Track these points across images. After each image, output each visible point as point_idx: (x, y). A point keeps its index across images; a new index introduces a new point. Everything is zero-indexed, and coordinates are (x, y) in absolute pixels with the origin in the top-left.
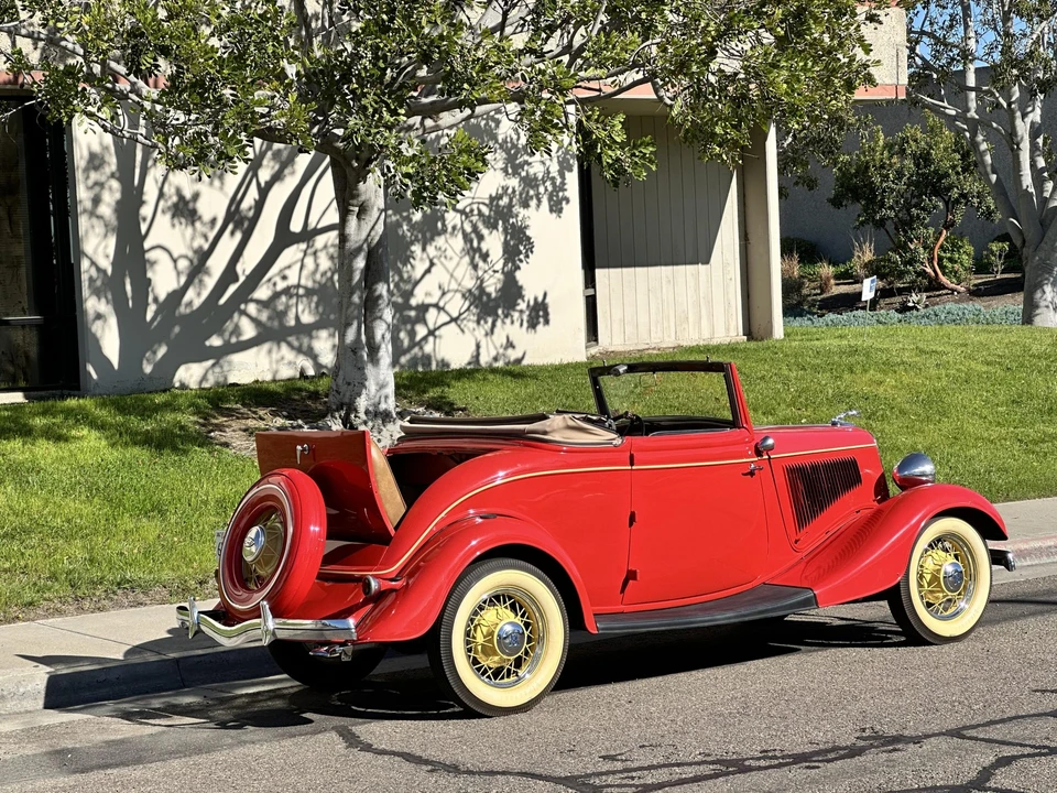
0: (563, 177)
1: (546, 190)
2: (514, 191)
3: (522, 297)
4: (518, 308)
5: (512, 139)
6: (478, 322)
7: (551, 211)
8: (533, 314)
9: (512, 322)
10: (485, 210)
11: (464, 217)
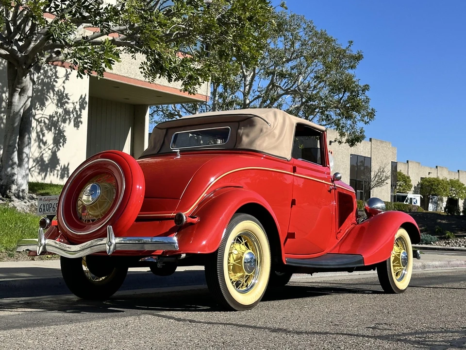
0: (81, 112)
1: (74, 116)
2: (60, 115)
3: (59, 164)
4: (57, 169)
5: (61, 91)
6: (39, 173)
7: (75, 126)
8: (63, 172)
9: (54, 175)
10: (47, 121)
11: (38, 123)
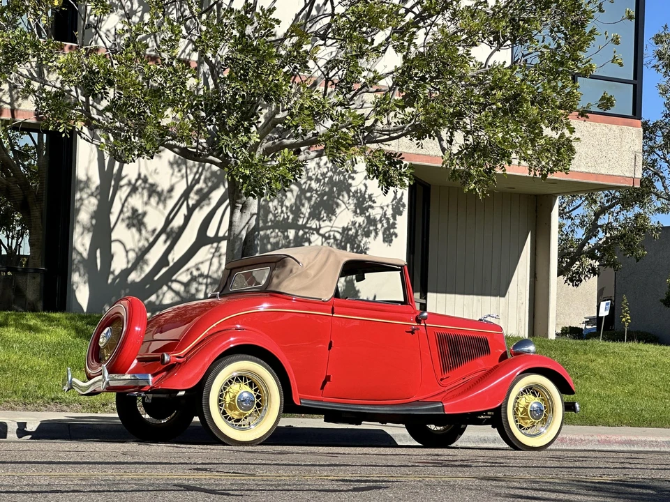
0: (395, 219)
1: (383, 226)
2: (360, 225)
5: (361, 191)
7: (384, 241)
10: (338, 236)
11: (324, 240)
